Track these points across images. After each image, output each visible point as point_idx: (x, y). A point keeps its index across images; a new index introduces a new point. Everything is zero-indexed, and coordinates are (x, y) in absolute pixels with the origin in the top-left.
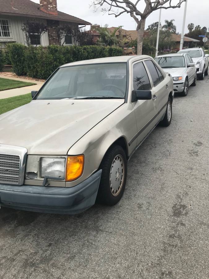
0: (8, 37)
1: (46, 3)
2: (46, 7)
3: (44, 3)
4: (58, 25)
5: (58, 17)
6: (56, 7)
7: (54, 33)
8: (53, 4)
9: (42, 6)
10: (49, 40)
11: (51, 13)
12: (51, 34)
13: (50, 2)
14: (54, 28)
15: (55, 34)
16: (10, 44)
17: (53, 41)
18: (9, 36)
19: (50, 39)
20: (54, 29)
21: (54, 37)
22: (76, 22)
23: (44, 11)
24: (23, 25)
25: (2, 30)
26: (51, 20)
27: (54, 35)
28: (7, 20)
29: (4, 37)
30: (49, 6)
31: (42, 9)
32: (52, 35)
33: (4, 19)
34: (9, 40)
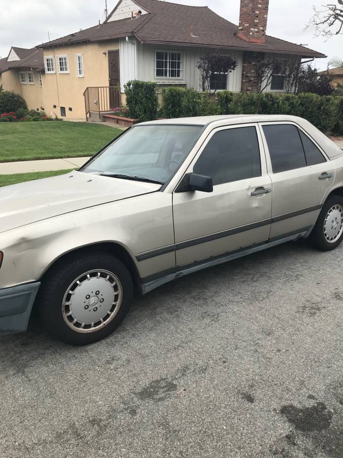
0: (177, 78)
1: (248, 25)
2: (246, 31)
3: (245, 25)
4: (263, 58)
5: (264, 46)
6: (263, 31)
7: (253, 71)
8: (259, 25)
9: (242, 30)
10: (242, 82)
11: (254, 40)
12: (247, 73)
13: (254, 23)
14: (253, 63)
15: (253, 73)
16: (167, 89)
17: (248, 84)
18: (178, 76)
19: (244, 81)
20: (254, 65)
21: (251, 79)
22: (297, 54)
23: (242, 38)
24: (199, 60)
25: (169, 68)
26: (251, 52)
27: (253, 75)
28: (179, 52)
29: (171, 78)
30: (253, 29)
31: (240, 35)
32: (249, 75)
33: (173, 52)
34: (177, 82)
